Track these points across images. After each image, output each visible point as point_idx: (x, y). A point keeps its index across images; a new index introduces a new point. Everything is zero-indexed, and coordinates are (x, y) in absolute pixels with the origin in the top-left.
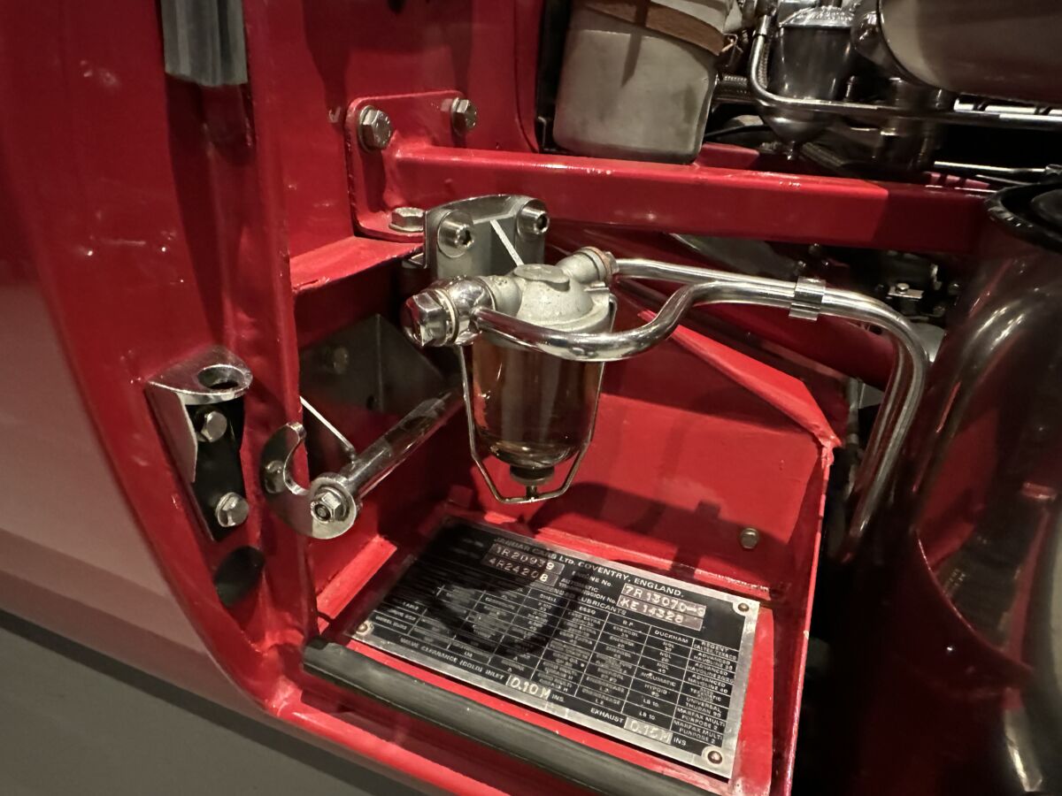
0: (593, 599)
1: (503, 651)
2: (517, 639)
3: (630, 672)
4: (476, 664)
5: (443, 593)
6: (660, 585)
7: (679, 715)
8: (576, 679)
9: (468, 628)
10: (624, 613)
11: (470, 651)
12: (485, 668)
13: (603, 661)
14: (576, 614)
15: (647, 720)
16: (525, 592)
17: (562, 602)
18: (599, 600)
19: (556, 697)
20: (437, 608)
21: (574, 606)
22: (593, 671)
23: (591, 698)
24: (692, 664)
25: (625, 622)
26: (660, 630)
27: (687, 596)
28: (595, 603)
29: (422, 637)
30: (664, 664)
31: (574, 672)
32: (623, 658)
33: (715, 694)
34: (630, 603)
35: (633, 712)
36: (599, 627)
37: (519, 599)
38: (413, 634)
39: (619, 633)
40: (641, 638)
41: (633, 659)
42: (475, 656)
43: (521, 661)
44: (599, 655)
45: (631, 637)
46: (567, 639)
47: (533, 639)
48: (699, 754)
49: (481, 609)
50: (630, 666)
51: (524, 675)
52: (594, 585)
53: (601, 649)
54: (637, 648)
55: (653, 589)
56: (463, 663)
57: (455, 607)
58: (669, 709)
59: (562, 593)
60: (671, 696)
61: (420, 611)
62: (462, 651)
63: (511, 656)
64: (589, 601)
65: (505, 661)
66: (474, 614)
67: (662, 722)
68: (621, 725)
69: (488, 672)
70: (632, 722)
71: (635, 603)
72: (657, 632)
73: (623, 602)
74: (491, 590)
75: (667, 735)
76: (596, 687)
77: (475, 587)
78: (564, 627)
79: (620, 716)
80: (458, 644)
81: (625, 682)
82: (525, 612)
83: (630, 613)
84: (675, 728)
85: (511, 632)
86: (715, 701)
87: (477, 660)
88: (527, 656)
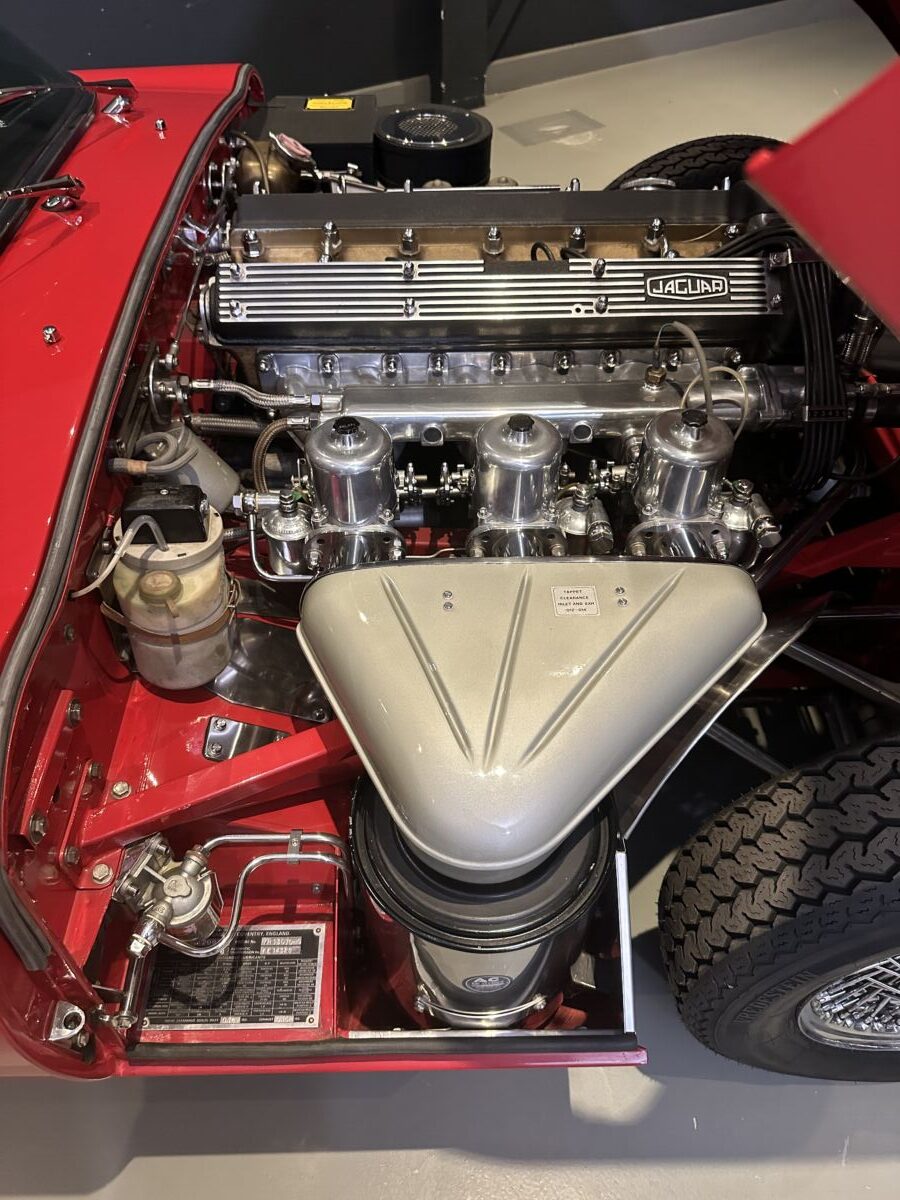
0: (248, 955)
1: (214, 1006)
3: (272, 992)
4: (204, 1019)
5: (176, 984)
6: (279, 932)
7: (295, 1005)
8: (250, 1006)
10: (264, 957)
11: (199, 1013)
12: (209, 1019)
13: (260, 991)
14: (242, 968)
15: (283, 1014)
16: (215, 966)
17: (234, 964)
18: (252, 955)
19: (243, 1020)
20: (175, 995)
22: (257, 998)
23: (258, 1013)
24: (298, 975)
25: (266, 964)
26: (282, 961)
27: (293, 934)
28: (250, 957)
29: (174, 1015)
30: (286, 981)
31: (248, 1003)
32: (268, 985)
33: (309, 988)
34: (266, 950)
35: (277, 1013)
36: (254, 972)
37: (213, 972)
38: (170, 1015)
39: (263, 971)
40: (274, 970)
41: (272, 985)
42: (202, 1014)
43: (224, 1007)
44: (258, 988)
45: (270, 971)
46: (241, 985)
47: (226, 992)
48: (305, 1021)
50: (271, 988)
51: (227, 1015)
52: (248, 945)
53: (258, 985)
54: (274, 977)
55: (276, 936)
56: (198, 1020)
57: (184, 990)
58: (290, 1004)
59: (232, 958)
60: (291, 998)
61: (168, 1000)
62: (196, 1014)
63: (218, 1007)
64: (247, 957)
65: (216, 1011)
66: (194, 990)
67: (289, 1013)
68: (272, 1021)
69: (211, 1020)
70: (277, 1018)
71: (269, 949)
72: (281, 963)
73: (263, 951)
74: (199, 971)
75: (292, 1018)
76: (258, 1006)
77: (189, 973)
78: (238, 979)
80: (193, 1011)
81: (270, 999)
82: (218, 978)
83: (268, 957)
84: (295, 1013)
86: (309, 992)
87: (204, 1016)
88: (225, 1004)
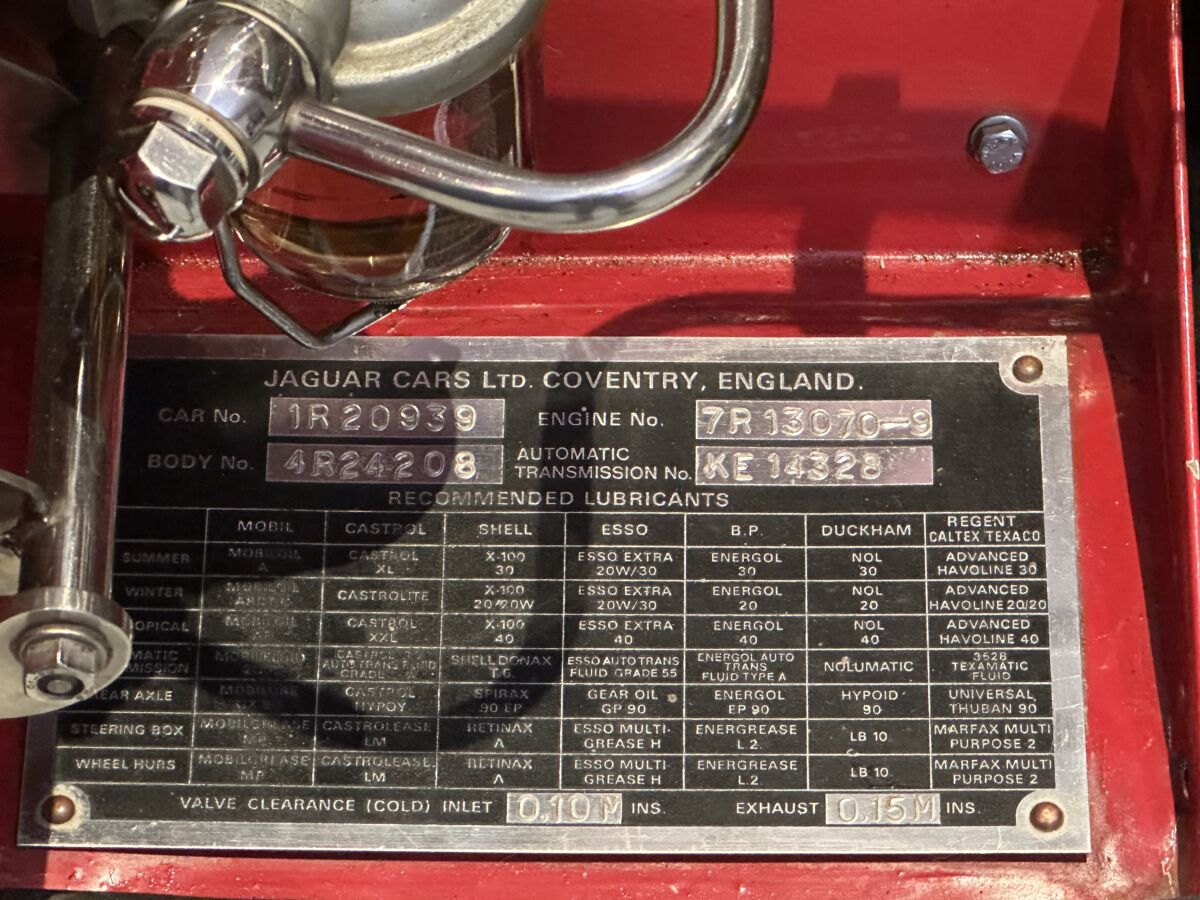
0: (626, 486)
1: (456, 736)
2: (477, 687)
3: (794, 671)
4: (408, 796)
6: (791, 372)
7: (941, 743)
8: (671, 742)
9: (334, 702)
10: (723, 500)
11: (375, 768)
12: (437, 798)
13: (718, 668)
14: (597, 552)
15: (869, 784)
16: (434, 534)
17: (546, 529)
19: (642, 808)
20: (220, 676)
21: (584, 530)
22: (705, 704)
23: (726, 778)
24: (938, 593)
25: (736, 530)
26: (833, 521)
27: (878, 382)
28: (635, 497)
30: (868, 620)
32: (766, 639)
33: (1012, 656)
34: (729, 464)
35: (837, 777)
36: (668, 570)
37: (428, 563)
39: (730, 570)
40: (791, 565)
41: (789, 635)
43: (516, 744)
45: (764, 571)
47: (517, 671)
48: (1010, 820)
49: (338, 632)
51: (540, 779)
52: (614, 437)
53: (703, 635)
54: (791, 598)
55: (777, 394)
56: (374, 805)
58: (915, 737)
59: (530, 499)
63: (482, 740)
64: (618, 497)
65: (474, 759)
66: (329, 655)
67: (908, 777)
68: (817, 819)
69: (449, 806)
70: (839, 803)
71: (743, 458)
72: (826, 531)
73: (710, 467)
74: (339, 561)
75: (928, 803)
76: (725, 744)
78: (580, 604)
79: (807, 798)
80: (333, 757)
81: (789, 705)
83: (742, 497)
84: (943, 779)
85: (453, 672)
86: (1017, 675)
87: (403, 785)
